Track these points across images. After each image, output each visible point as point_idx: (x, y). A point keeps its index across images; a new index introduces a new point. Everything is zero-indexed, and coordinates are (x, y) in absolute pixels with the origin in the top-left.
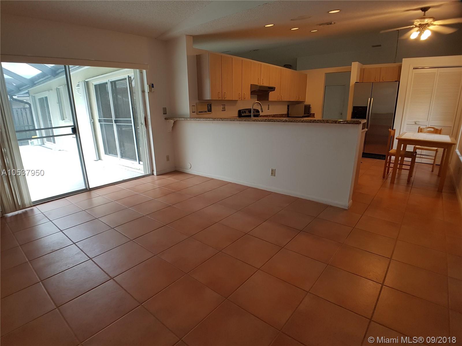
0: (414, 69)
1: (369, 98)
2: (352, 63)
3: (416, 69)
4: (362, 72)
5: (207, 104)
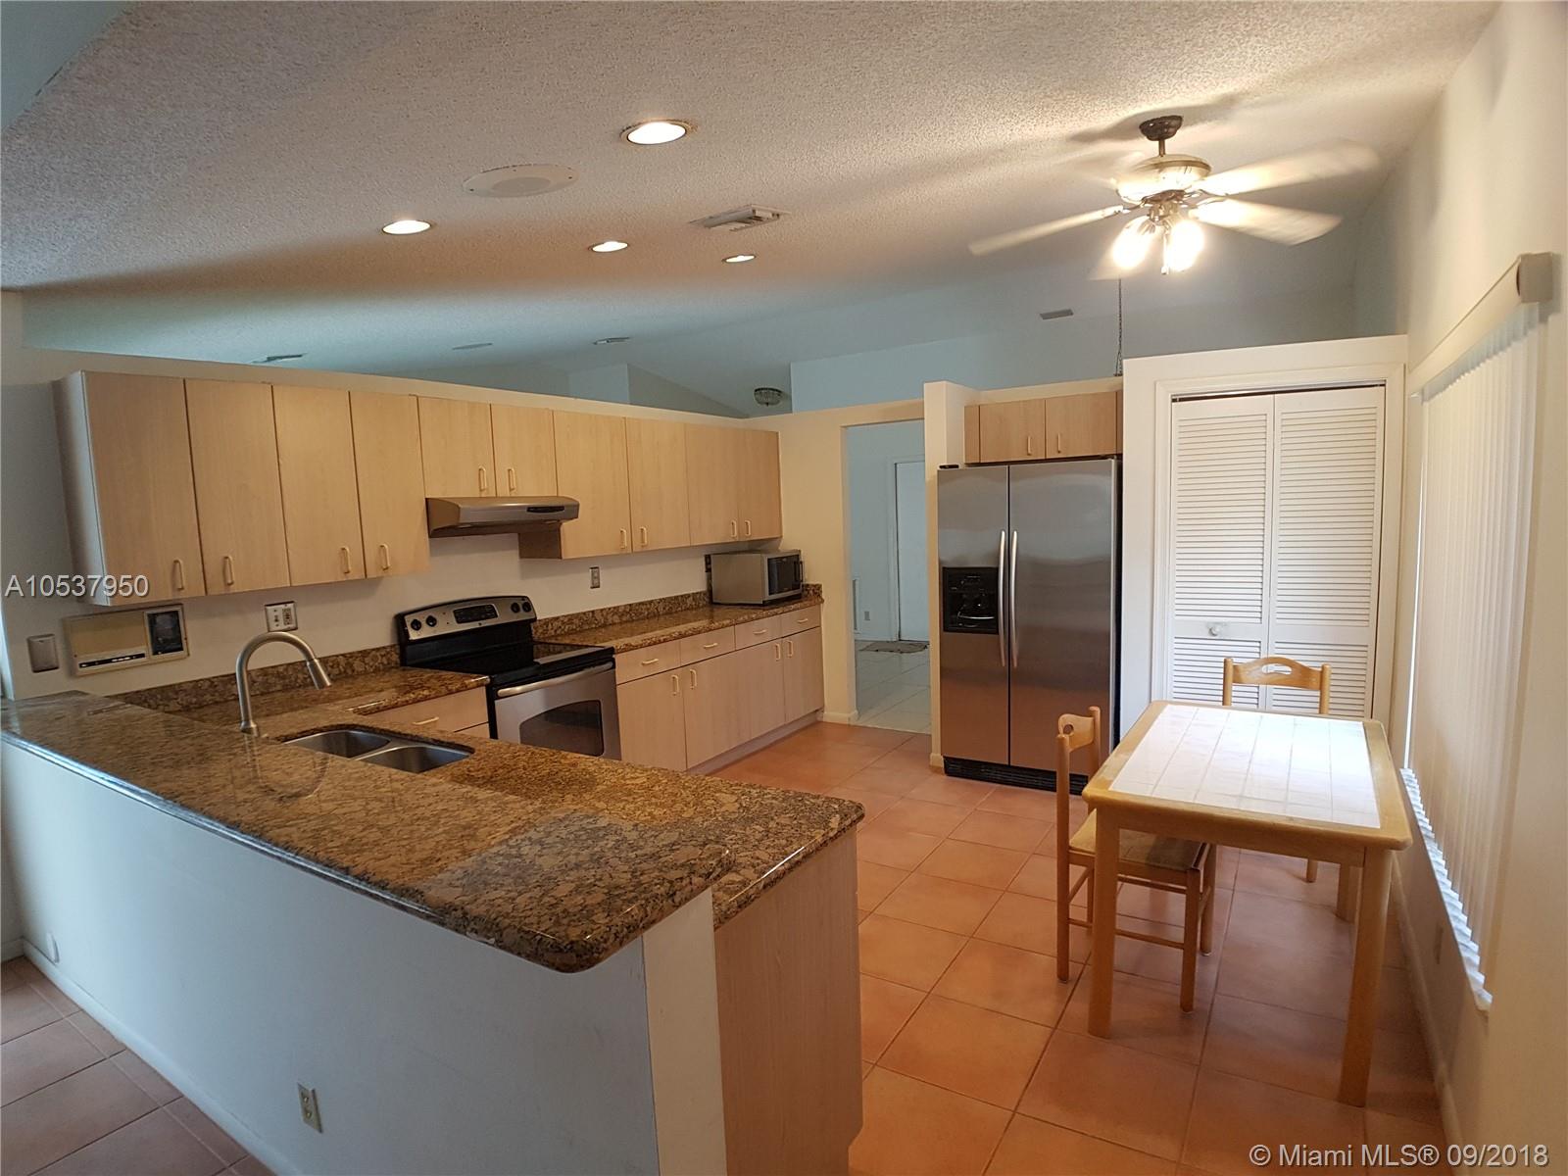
0: (1174, 400)
1: (1003, 533)
2: (925, 385)
3: (1181, 400)
4: (975, 418)
5: (146, 618)
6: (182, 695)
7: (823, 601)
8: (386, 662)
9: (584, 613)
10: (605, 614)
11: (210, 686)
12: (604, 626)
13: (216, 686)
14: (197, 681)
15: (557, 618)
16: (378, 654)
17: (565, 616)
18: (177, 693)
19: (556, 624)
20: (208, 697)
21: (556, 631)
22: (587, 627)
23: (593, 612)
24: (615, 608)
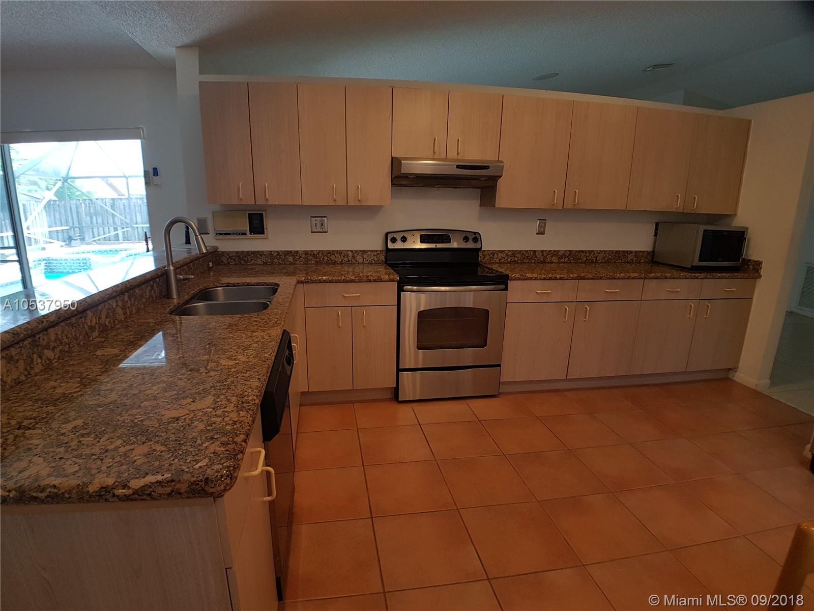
5: (247, 214)
6: (264, 257)
7: (760, 276)
8: (376, 259)
9: (527, 251)
10: (545, 254)
11: (277, 255)
12: (543, 262)
13: (281, 255)
14: (272, 251)
15: (503, 251)
16: (372, 254)
17: (509, 251)
18: (261, 255)
19: (500, 255)
20: (276, 260)
21: (500, 260)
22: (527, 261)
23: (535, 251)
24: (555, 251)
